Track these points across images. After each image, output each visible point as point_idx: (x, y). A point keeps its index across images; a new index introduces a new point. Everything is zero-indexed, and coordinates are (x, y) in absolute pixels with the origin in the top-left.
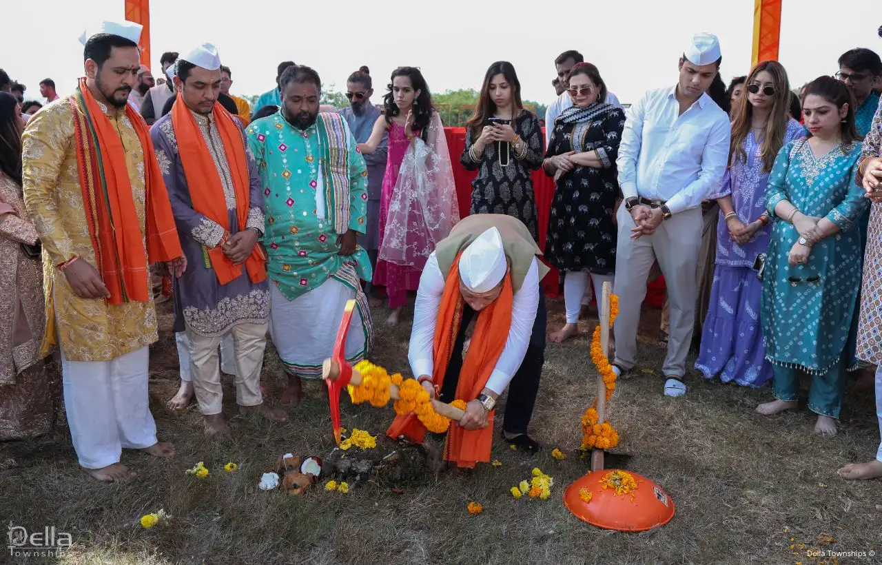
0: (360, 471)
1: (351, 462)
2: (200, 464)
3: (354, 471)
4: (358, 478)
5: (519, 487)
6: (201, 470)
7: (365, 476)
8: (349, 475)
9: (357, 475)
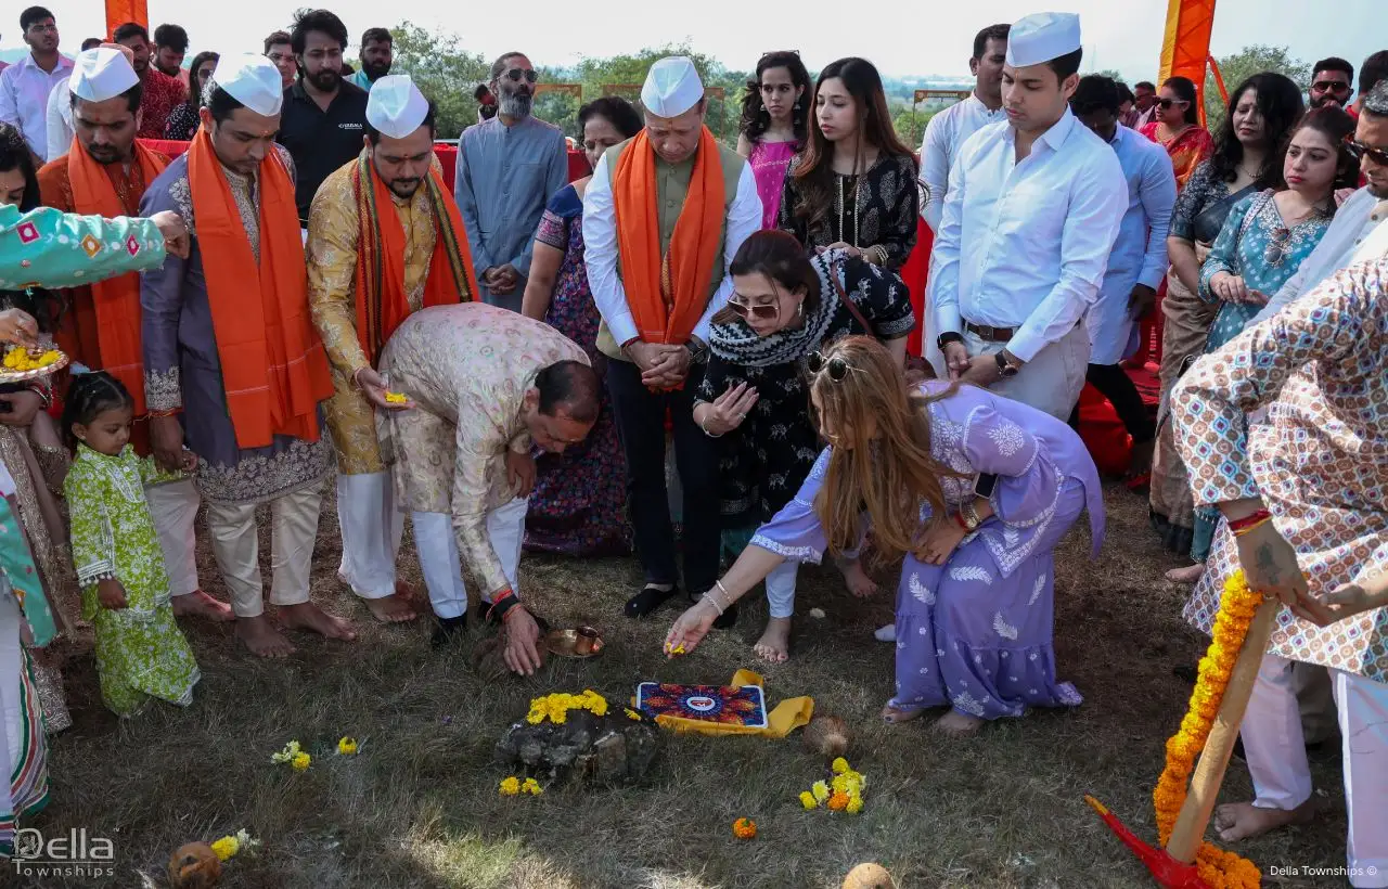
0: (557, 762)
1: (543, 748)
2: (294, 745)
3: (548, 763)
4: (553, 773)
5: (811, 791)
6: (295, 754)
7: (565, 771)
8: (539, 769)
9: (550, 770)
